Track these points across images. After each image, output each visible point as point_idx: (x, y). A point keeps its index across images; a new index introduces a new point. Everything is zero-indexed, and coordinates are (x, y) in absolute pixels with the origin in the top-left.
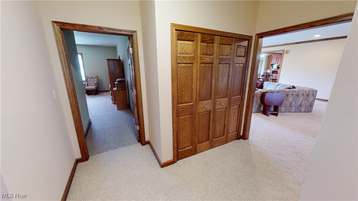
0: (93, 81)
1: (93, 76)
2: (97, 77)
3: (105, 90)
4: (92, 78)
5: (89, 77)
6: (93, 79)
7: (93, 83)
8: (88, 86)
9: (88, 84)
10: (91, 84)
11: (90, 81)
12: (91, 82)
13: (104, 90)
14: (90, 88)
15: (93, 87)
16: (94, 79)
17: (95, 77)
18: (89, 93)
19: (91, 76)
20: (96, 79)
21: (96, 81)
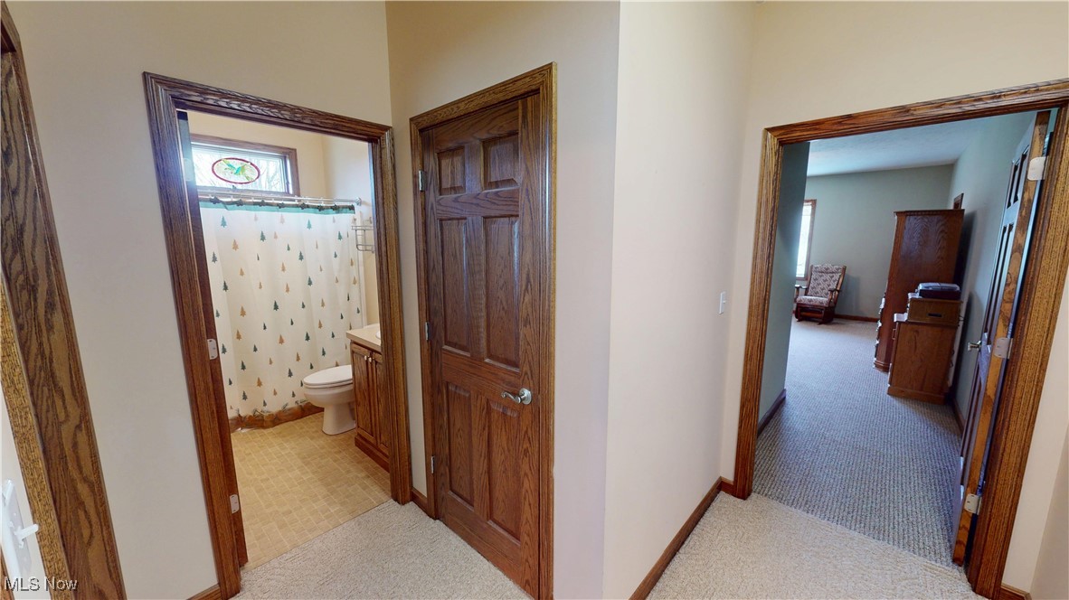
0: (825, 281)
1: (829, 266)
2: (844, 269)
3: (859, 316)
4: (826, 271)
5: (816, 268)
6: (828, 277)
7: (826, 286)
8: (806, 295)
9: (807, 290)
10: (818, 290)
11: (816, 280)
12: (819, 284)
14: (811, 301)
15: (820, 299)
16: (833, 276)
17: (838, 269)
18: (803, 313)
19: (826, 266)
20: (837, 276)
21: (836, 283)
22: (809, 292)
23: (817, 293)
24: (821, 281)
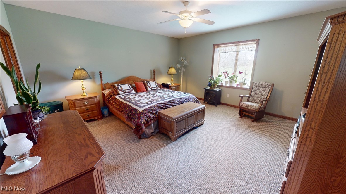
0: (260, 92)
1: (264, 83)
2: (273, 85)
3: (281, 114)
4: (262, 86)
5: (256, 84)
6: (262, 90)
7: (260, 96)
8: (248, 101)
9: (249, 97)
10: (256, 98)
11: (255, 91)
12: (256, 94)
13: (278, 113)
14: (248, 106)
16: (265, 90)
17: (269, 85)
18: (244, 113)
19: (262, 83)
20: (268, 90)
21: (267, 94)
22: (250, 100)
23: (255, 100)
24: (258, 92)
